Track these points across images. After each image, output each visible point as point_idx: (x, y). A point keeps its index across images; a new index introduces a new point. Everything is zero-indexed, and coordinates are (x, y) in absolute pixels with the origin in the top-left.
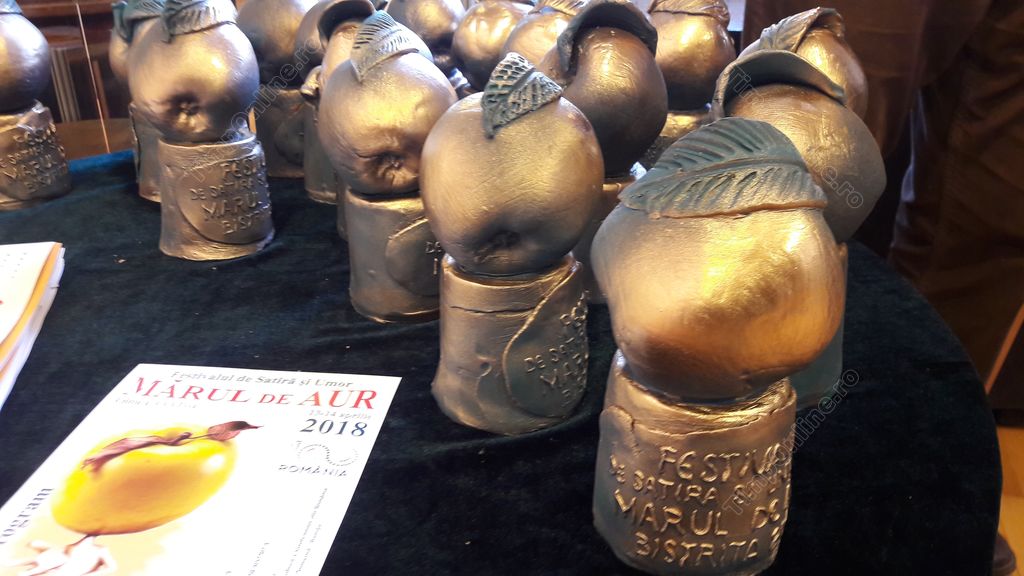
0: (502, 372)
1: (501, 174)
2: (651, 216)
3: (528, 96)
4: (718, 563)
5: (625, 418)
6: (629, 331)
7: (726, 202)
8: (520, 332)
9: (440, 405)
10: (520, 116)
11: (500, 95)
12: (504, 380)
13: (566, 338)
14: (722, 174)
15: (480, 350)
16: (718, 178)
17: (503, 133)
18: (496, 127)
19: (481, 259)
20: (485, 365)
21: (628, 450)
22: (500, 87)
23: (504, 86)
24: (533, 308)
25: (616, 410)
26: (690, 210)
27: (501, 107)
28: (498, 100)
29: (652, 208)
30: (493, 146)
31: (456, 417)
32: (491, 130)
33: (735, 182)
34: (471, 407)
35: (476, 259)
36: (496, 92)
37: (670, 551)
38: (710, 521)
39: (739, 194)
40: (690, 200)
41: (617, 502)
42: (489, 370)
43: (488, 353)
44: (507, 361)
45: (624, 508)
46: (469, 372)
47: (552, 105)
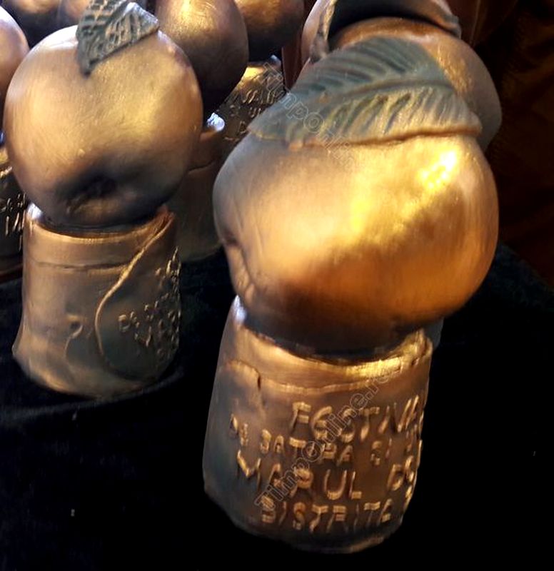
0: (94, 331)
1: (100, 113)
2: (292, 145)
3: (126, 27)
4: (351, 528)
5: (249, 375)
6: (266, 275)
7: (380, 126)
8: (115, 288)
9: (24, 368)
10: (117, 51)
11: (96, 27)
12: (96, 340)
13: (162, 294)
14: (373, 96)
15: (70, 308)
16: (367, 102)
17: (99, 70)
18: (94, 62)
19: (72, 210)
20: (75, 326)
21: (253, 409)
22: (96, 18)
23: (100, 18)
24: (128, 262)
25: (238, 367)
26: (338, 137)
27: (98, 39)
28: (95, 32)
29: (293, 138)
30: (89, 83)
31: (44, 382)
32: (88, 65)
33: (388, 106)
34: (60, 370)
35: (68, 210)
36: (92, 23)
37: (300, 516)
38: (344, 482)
39: (393, 118)
40: (338, 126)
41: (239, 467)
42: (80, 329)
43: (78, 312)
44: (100, 321)
45: (247, 472)
46: (57, 334)
47: (151, 38)
